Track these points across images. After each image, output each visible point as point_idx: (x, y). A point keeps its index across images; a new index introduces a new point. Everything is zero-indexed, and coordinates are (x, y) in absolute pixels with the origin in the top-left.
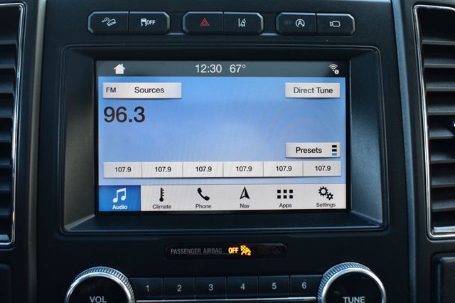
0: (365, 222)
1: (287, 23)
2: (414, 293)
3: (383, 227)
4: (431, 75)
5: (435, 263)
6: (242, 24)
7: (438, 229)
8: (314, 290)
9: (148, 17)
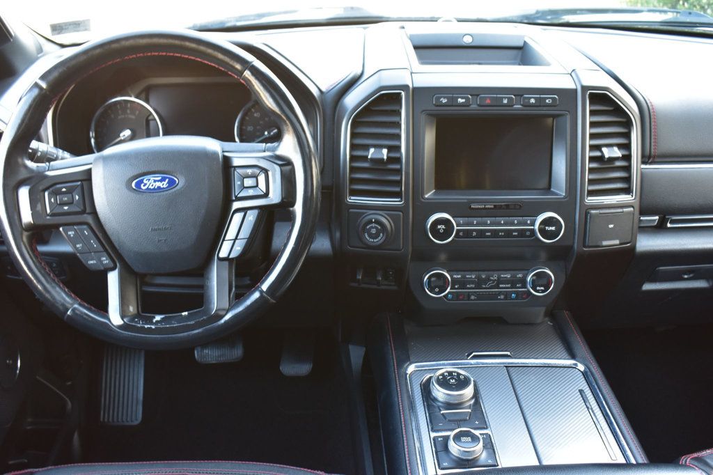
0: (557, 194)
1: (526, 100)
2: (577, 226)
3: (565, 197)
4: (593, 124)
5: (587, 213)
6: (505, 101)
7: (589, 198)
8: (533, 224)
9: (462, 98)
